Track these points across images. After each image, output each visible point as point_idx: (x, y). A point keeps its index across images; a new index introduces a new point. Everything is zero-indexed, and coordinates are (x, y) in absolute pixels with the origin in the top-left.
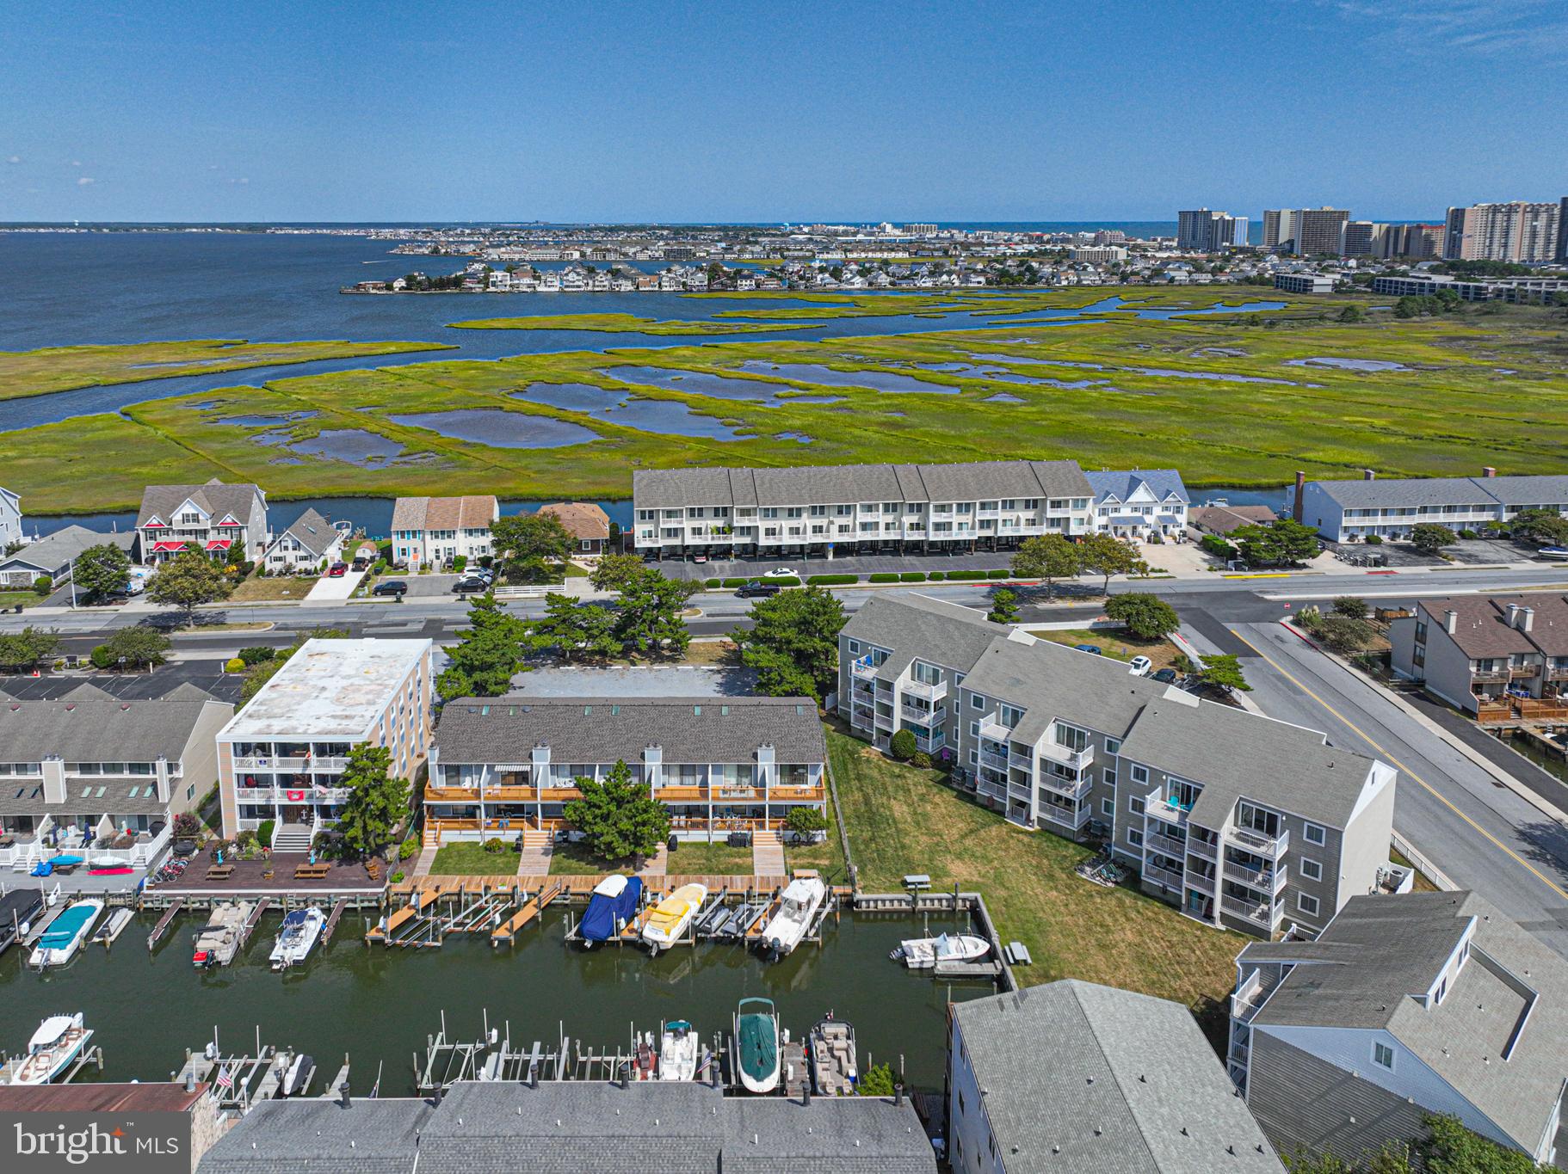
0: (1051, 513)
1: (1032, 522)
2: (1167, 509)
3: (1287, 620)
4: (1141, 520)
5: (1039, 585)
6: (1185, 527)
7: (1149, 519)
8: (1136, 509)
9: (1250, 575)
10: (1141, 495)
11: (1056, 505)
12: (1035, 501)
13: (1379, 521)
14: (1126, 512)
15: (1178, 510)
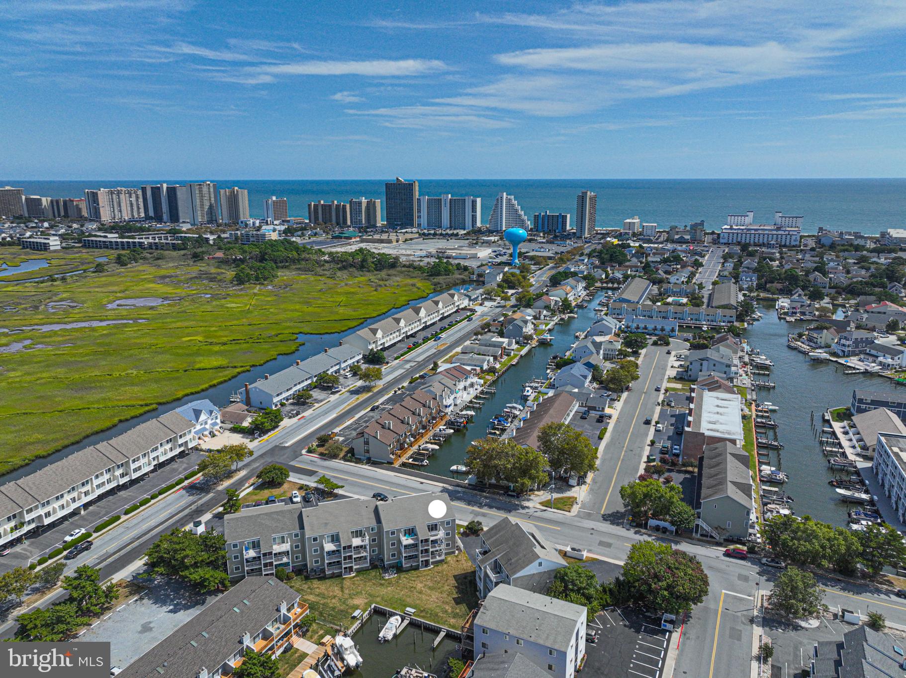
0: (180, 441)
1: (171, 450)
2: (212, 419)
3: (304, 452)
4: (205, 429)
5: (202, 478)
6: (220, 425)
7: (207, 426)
8: (202, 424)
9: (266, 437)
10: (203, 417)
11: (181, 437)
12: (171, 439)
13: (284, 395)
14: (198, 427)
15: (216, 418)
